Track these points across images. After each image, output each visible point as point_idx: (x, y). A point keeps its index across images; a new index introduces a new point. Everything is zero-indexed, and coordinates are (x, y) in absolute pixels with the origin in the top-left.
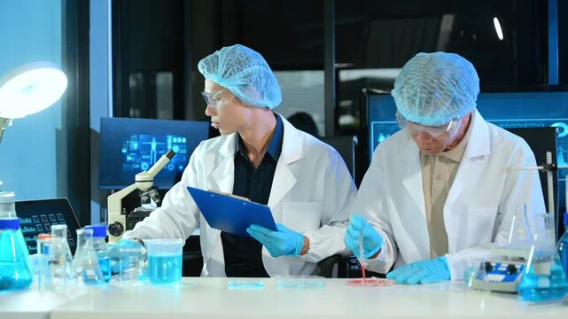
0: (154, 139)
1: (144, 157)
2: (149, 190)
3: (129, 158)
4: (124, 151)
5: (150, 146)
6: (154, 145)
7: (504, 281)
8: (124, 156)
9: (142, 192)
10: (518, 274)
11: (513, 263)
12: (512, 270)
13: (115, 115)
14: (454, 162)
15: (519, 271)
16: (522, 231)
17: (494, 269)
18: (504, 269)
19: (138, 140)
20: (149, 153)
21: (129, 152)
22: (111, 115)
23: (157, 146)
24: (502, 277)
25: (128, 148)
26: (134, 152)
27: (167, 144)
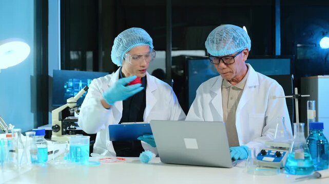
0: (81, 81)
1: (75, 90)
2: (74, 107)
3: (68, 91)
4: (65, 87)
5: (79, 85)
6: (81, 84)
7: (274, 161)
8: (65, 89)
9: (70, 109)
10: (282, 157)
11: (279, 150)
12: (278, 155)
13: (62, 69)
14: (240, 89)
15: (282, 155)
16: (282, 132)
17: (267, 154)
18: (274, 154)
19: (73, 81)
20: (78, 88)
21: (68, 87)
22: (60, 69)
23: (82, 85)
24: (273, 159)
25: (68, 85)
26: (71, 87)
27: (87, 83)
